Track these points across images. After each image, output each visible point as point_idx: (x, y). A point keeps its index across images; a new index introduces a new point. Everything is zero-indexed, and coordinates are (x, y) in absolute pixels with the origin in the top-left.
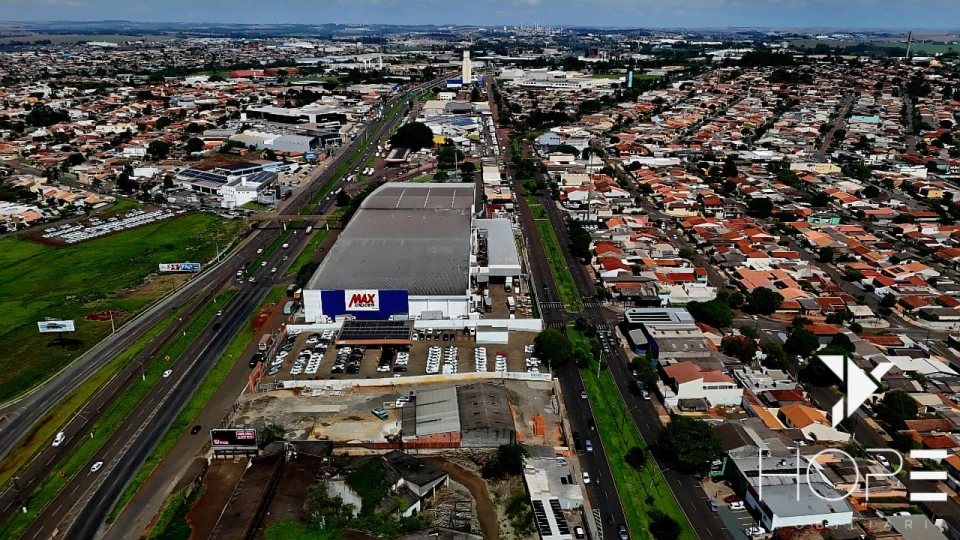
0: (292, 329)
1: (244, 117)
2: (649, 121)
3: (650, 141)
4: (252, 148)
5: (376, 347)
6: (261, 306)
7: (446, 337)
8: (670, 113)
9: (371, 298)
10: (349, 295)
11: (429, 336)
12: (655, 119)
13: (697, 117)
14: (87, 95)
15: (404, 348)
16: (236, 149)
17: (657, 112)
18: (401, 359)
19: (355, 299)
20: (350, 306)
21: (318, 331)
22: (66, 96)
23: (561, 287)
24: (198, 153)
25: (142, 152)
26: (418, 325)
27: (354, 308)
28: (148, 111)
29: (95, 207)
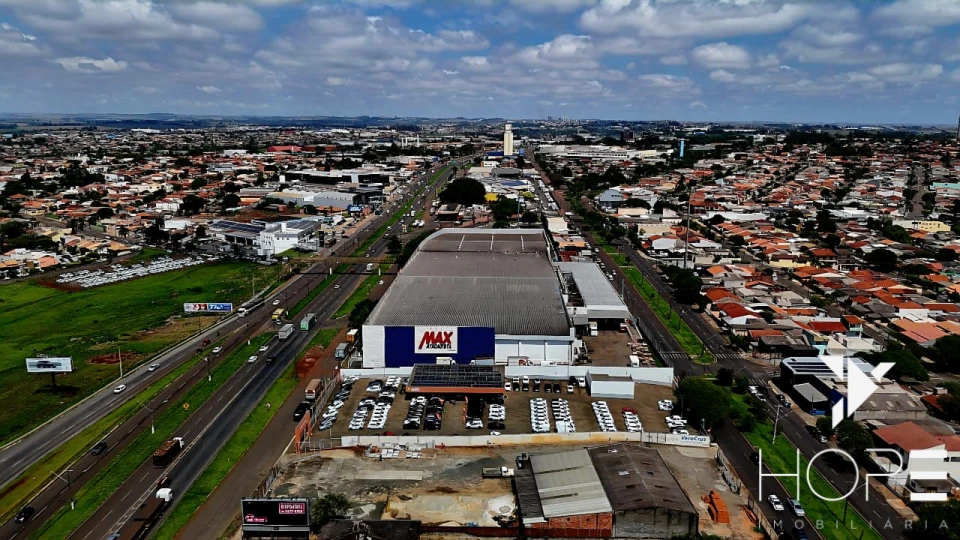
0: (348, 374)
1: (282, 179)
2: (713, 183)
3: (722, 200)
4: (291, 205)
5: (459, 397)
6: (306, 349)
7: (550, 388)
8: (734, 177)
9: (447, 336)
10: (419, 333)
11: (525, 385)
12: (720, 181)
13: (764, 181)
14: (125, 162)
15: (497, 399)
16: (273, 206)
17: (719, 176)
18: (496, 412)
19: (428, 337)
20: (420, 347)
21: (380, 378)
22: (103, 164)
23: (679, 336)
24: (234, 209)
25: (175, 207)
26: (509, 372)
27: (425, 350)
28: (184, 176)
29: (119, 254)
